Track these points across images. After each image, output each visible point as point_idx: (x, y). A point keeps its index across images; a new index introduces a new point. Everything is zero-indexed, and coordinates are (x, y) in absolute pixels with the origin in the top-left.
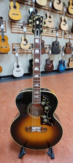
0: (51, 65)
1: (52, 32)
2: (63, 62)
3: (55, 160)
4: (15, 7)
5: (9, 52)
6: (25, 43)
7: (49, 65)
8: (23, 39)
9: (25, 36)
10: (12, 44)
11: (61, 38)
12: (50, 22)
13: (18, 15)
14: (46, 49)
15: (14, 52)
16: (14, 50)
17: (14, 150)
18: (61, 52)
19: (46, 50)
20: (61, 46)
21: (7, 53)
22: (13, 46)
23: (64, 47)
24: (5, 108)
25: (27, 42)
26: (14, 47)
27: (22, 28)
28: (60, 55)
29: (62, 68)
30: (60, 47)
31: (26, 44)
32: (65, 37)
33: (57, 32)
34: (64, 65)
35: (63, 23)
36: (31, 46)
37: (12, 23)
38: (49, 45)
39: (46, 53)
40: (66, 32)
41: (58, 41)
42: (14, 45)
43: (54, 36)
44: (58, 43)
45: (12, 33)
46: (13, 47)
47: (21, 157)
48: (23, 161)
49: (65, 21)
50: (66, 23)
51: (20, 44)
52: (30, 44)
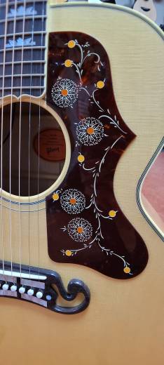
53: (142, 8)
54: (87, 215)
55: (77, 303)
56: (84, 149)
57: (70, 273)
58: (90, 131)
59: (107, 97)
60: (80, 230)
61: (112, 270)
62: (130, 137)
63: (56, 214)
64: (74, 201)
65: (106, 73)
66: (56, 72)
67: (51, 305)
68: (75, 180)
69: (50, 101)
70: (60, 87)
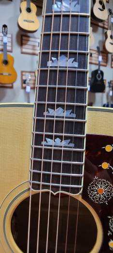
1: (91, 56)
2: (110, 106)
4: (29, 10)
5: (15, 85)
10: (22, 72)
11: (105, 66)
13: (33, 22)
15: (24, 85)
16: (24, 82)
18: (107, 89)
21: (12, 87)
22: (22, 75)
26: (24, 78)
28: (105, 95)
30: (104, 81)
32: (112, 66)
33: (99, 54)
37: (24, 38)
41: (101, 69)
43: (93, 62)
44: (102, 73)
45: (22, 53)
49: (112, 37)
51: (34, 72)
70: (96, 185)
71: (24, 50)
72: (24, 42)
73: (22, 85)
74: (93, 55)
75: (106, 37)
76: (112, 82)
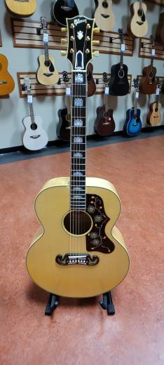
0: (108, 121)
1: (111, 42)
2: (135, 113)
3: (115, 316)
5: (11, 95)
6: (47, 70)
7: (104, 120)
8: (42, 61)
9: (47, 55)
10: (18, 74)
11: (131, 55)
12: (106, 17)
13: (27, 1)
14: (97, 83)
15: (23, 92)
16: (23, 88)
17: (36, 301)
18: (133, 89)
19: (97, 86)
20: (131, 76)
21: (7, 96)
22: (19, 79)
23: (138, 76)
24: (12, 220)
25: (52, 69)
26: (22, 82)
27: (39, 33)
28: (129, 96)
29: (134, 128)
30: (129, 78)
31: (50, 73)
32: (141, 54)
33: (122, 41)
34: (138, 120)
35: (136, 18)
36: (61, 76)
37: (16, 23)
38: (105, 74)
39: (98, 93)
40: (143, 41)
41: (124, 63)
42: (21, 76)
43: (114, 50)
44: (126, 68)
45: (16, 46)
46: (21, 80)
47: (50, 313)
48: (54, 320)
49: (140, 12)
50: (143, 19)
51: (36, 74)
52: (60, 73)
53: (102, 15)
54: (98, 238)
55: (95, 262)
56: (97, 223)
57: (92, 254)
58: (98, 218)
59: (103, 210)
60: (96, 242)
61: (105, 251)
62: (109, 219)
63: (89, 239)
64: (94, 235)
65: (102, 205)
66: (88, 204)
67: (88, 264)
68: (94, 230)
69: (87, 211)
71: (18, 42)
72: (16, 29)
73: (21, 93)
74: (113, 41)
75: (133, 13)
76: (140, 78)
